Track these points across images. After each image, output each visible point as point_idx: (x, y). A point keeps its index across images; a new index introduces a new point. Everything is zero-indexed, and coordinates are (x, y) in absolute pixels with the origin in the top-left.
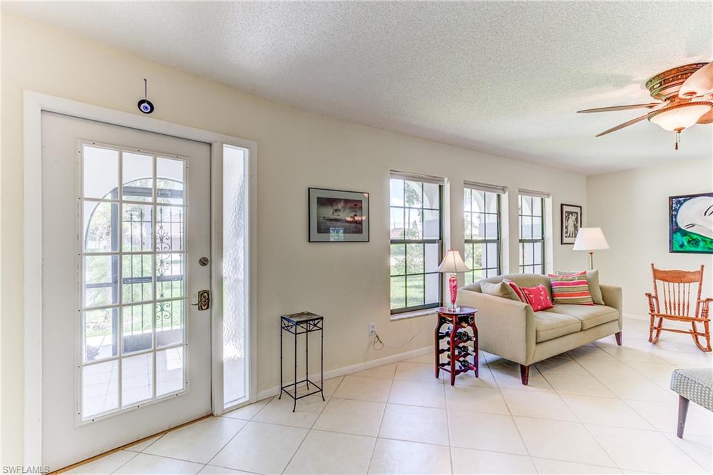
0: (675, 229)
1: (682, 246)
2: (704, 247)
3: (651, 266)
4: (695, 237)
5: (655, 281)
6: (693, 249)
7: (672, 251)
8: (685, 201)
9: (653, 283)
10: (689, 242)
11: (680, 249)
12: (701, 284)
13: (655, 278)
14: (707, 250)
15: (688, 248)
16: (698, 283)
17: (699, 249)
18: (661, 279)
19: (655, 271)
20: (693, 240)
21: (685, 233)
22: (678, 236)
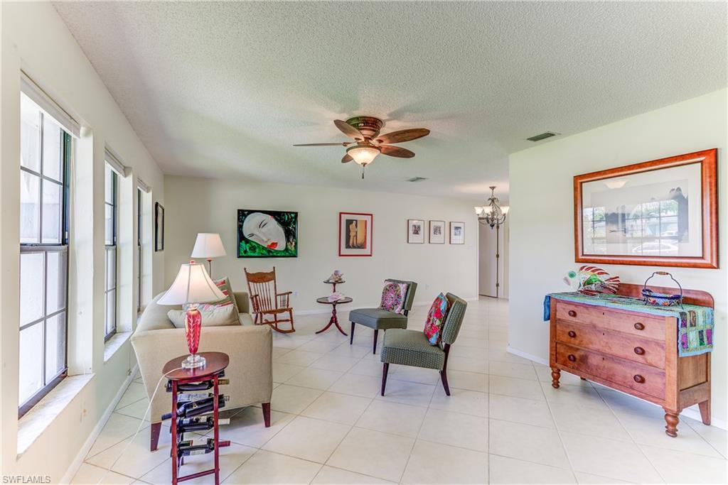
0: (241, 237)
1: (245, 252)
2: (259, 253)
3: (244, 271)
4: (254, 244)
5: (249, 284)
6: (252, 254)
7: (239, 257)
8: (248, 214)
9: (247, 285)
10: (250, 248)
11: (244, 255)
12: (275, 282)
13: (249, 280)
14: (260, 255)
15: (250, 254)
16: (273, 281)
17: (256, 255)
18: (252, 281)
19: (248, 275)
20: (253, 247)
21: (247, 241)
22: (243, 243)
